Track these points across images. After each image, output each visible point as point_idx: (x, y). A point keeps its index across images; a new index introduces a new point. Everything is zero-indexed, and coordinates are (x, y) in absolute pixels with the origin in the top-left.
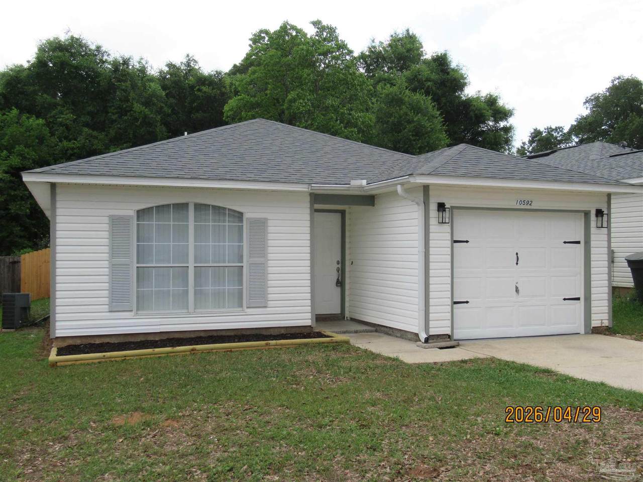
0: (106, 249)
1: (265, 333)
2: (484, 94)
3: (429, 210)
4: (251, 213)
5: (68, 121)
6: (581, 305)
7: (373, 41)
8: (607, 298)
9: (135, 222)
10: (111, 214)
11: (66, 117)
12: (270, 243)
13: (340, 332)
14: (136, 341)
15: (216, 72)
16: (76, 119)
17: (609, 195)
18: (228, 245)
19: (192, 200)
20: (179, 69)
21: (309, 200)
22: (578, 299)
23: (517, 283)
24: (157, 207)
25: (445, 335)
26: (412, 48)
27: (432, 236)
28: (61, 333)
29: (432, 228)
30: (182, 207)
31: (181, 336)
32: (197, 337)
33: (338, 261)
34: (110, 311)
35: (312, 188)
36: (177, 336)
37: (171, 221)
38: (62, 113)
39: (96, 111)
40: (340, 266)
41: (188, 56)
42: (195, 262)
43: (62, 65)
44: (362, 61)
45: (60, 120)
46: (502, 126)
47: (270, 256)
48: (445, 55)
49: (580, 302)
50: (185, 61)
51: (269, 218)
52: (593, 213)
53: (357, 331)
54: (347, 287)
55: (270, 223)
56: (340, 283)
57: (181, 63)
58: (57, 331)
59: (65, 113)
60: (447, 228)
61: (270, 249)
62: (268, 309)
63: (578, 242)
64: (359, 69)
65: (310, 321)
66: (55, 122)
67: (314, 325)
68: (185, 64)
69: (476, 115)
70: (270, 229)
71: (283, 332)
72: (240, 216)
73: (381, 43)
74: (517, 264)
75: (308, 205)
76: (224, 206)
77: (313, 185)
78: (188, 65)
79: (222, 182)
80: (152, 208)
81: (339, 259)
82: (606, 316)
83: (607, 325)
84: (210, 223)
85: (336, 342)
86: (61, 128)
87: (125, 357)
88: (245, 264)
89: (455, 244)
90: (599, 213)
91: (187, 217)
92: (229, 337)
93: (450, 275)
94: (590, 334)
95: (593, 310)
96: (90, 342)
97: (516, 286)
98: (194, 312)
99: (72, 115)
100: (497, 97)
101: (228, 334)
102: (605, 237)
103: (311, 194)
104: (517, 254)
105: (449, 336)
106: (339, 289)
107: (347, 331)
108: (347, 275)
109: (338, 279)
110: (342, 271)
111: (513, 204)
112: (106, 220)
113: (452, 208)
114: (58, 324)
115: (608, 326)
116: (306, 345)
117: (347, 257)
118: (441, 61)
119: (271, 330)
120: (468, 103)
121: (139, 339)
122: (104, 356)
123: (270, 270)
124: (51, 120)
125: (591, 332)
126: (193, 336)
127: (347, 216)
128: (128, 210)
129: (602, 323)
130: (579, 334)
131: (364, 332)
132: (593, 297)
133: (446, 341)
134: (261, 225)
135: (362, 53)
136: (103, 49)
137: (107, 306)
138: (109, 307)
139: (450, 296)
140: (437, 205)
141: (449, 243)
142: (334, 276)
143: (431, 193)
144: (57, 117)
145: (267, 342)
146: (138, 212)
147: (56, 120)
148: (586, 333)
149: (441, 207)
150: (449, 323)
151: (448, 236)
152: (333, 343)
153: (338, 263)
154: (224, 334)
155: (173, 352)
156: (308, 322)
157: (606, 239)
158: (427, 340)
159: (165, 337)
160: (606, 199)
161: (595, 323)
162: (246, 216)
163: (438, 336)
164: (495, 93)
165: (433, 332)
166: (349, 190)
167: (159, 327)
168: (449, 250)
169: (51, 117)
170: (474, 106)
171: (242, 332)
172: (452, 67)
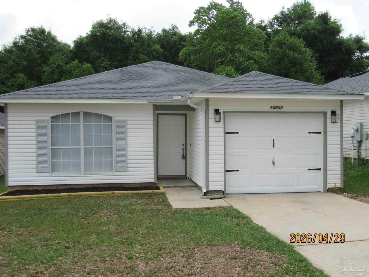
0: (34, 138)
1: (126, 186)
2: (354, 36)
3: (208, 114)
4: (117, 117)
5: (106, 65)
6: (321, 173)
7: (283, 8)
8: (340, 169)
9: (50, 124)
10: (37, 119)
11: (106, 63)
12: (129, 134)
13: (173, 186)
14: (52, 189)
15: (189, 33)
16: (110, 64)
17: (342, 102)
18: (104, 136)
19: (82, 110)
20: (168, 32)
21: (153, 109)
22: (320, 169)
23: (274, 159)
24: (62, 115)
25: (221, 190)
26: (306, 10)
27: (211, 130)
28: (11, 184)
29: (211, 125)
30: (76, 115)
31: (77, 187)
32: (86, 188)
33: (183, 144)
34: (37, 173)
35: (149, 102)
36: (75, 187)
37: (70, 122)
38: (103, 61)
39: (121, 58)
40: (184, 147)
41: (173, 25)
42: (84, 146)
43: (104, 35)
44: (275, 21)
45: (103, 65)
46: (365, 56)
47: (129, 142)
48: (327, 13)
49: (321, 172)
50: (171, 28)
51: (128, 120)
52: (329, 113)
53: (183, 186)
54: (188, 159)
55: (129, 122)
56: (184, 157)
57: (169, 29)
58: (9, 183)
59: (105, 61)
60: (221, 125)
61: (129, 138)
62: (128, 172)
63: (320, 133)
64: (274, 25)
65: (154, 180)
66: (100, 66)
67: (156, 182)
68: (171, 29)
69: (346, 49)
70: (129, 126)
71: (137, 186)
72: (110, 118)
73: (288, 9)
74: (274, 147)
75: (152, 112)
76: (101, 114)
77: (149, 100)
78: (173, 30)
79: (95, 100)
80: (59, 115)
81: (184, 143)
82: (339, 181)
83: (340, 186)
84: (93, 123)
85: (156, 193)
86: (103, 69)
87: (31, 198)
88: (114, 147)
89: (227, 135)
90: (334, 113)
91: (80, 120)
92: (103, 188)
93: (223, 154)
94: (326, 192)
95: (329, 177)
96: (27, 189)
97: (273, 161)
98: (84, 173)
99: (108, 62)
100: (363, 38)
101: (104, 186)
102: (339, 129)
103: (153, 105)
104: (274, 140)
105: (223, 192)
106: (184, 161)
107: (177, 186)
108: (188, 152)
109: (183, 155)
110: (185, 150)
111: (268, 109)
112: (34, 122)
113: (225, 112)
114: (9, 179)
115: (340, 188)
116: (136, 194)
117: (188, 142)
118: (324, 18)
119: (130, 185)
120: (342, 42)
121: (53, 188)
122: (20, 197)
123: (129, 150)
124: (98, 65)
125: (327, 191)
126: (84, 187)
127: (188, 117)
128: (46, 117)
129: (335, 185)
130: (320, 192)
131: (188, 187)
132: (328, 168)
133: (222, 194)
134: (123, 124)
135: (275, 16)
136: (127, 24)
137: (35, 170)
138: (37, 170)
139: (223, 167)
140: (214, 110)
141: (223, 134)
142: (181, 153)
143: (210, 103)
144: (101, 63)
145: (113, 192)
146: (52, 118)
147: (100, 65)
148: (324, 192)
149: (217, 112)
150: (223, 183)
151: (222, 130)
152: (154, 193)
153: (183, 145)
154: (102, 186)
155: (58, 196)
156: (152, 181)
157: (340, 130)
158: (205, 194)
159: (68, 187)
160: (339, 104)
161: (330, 185)
162: (113, 119)
163: (216, 191)
164: (361, 35)
165: (211, 188)
166: (172, 102)
167: (64, 182)
168: (223, 138)
169: (98, 63)
170: (345, 44)
171: (113, 186)
172: (331, 20)
